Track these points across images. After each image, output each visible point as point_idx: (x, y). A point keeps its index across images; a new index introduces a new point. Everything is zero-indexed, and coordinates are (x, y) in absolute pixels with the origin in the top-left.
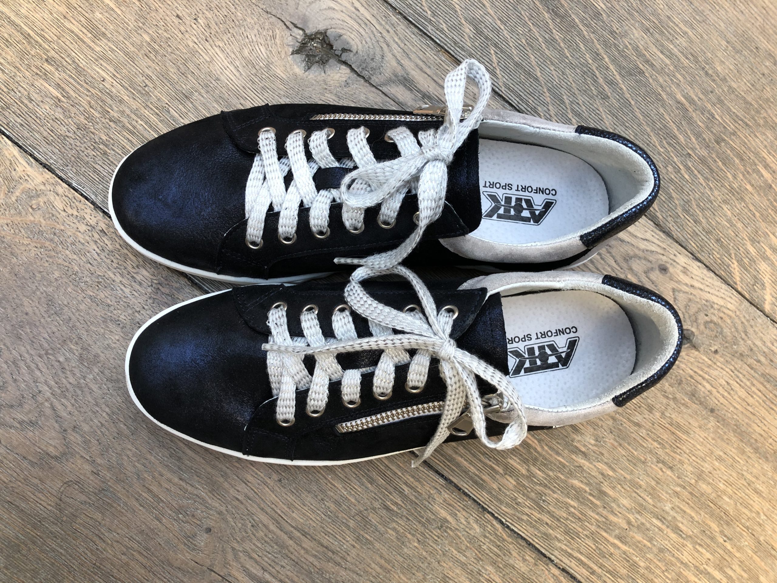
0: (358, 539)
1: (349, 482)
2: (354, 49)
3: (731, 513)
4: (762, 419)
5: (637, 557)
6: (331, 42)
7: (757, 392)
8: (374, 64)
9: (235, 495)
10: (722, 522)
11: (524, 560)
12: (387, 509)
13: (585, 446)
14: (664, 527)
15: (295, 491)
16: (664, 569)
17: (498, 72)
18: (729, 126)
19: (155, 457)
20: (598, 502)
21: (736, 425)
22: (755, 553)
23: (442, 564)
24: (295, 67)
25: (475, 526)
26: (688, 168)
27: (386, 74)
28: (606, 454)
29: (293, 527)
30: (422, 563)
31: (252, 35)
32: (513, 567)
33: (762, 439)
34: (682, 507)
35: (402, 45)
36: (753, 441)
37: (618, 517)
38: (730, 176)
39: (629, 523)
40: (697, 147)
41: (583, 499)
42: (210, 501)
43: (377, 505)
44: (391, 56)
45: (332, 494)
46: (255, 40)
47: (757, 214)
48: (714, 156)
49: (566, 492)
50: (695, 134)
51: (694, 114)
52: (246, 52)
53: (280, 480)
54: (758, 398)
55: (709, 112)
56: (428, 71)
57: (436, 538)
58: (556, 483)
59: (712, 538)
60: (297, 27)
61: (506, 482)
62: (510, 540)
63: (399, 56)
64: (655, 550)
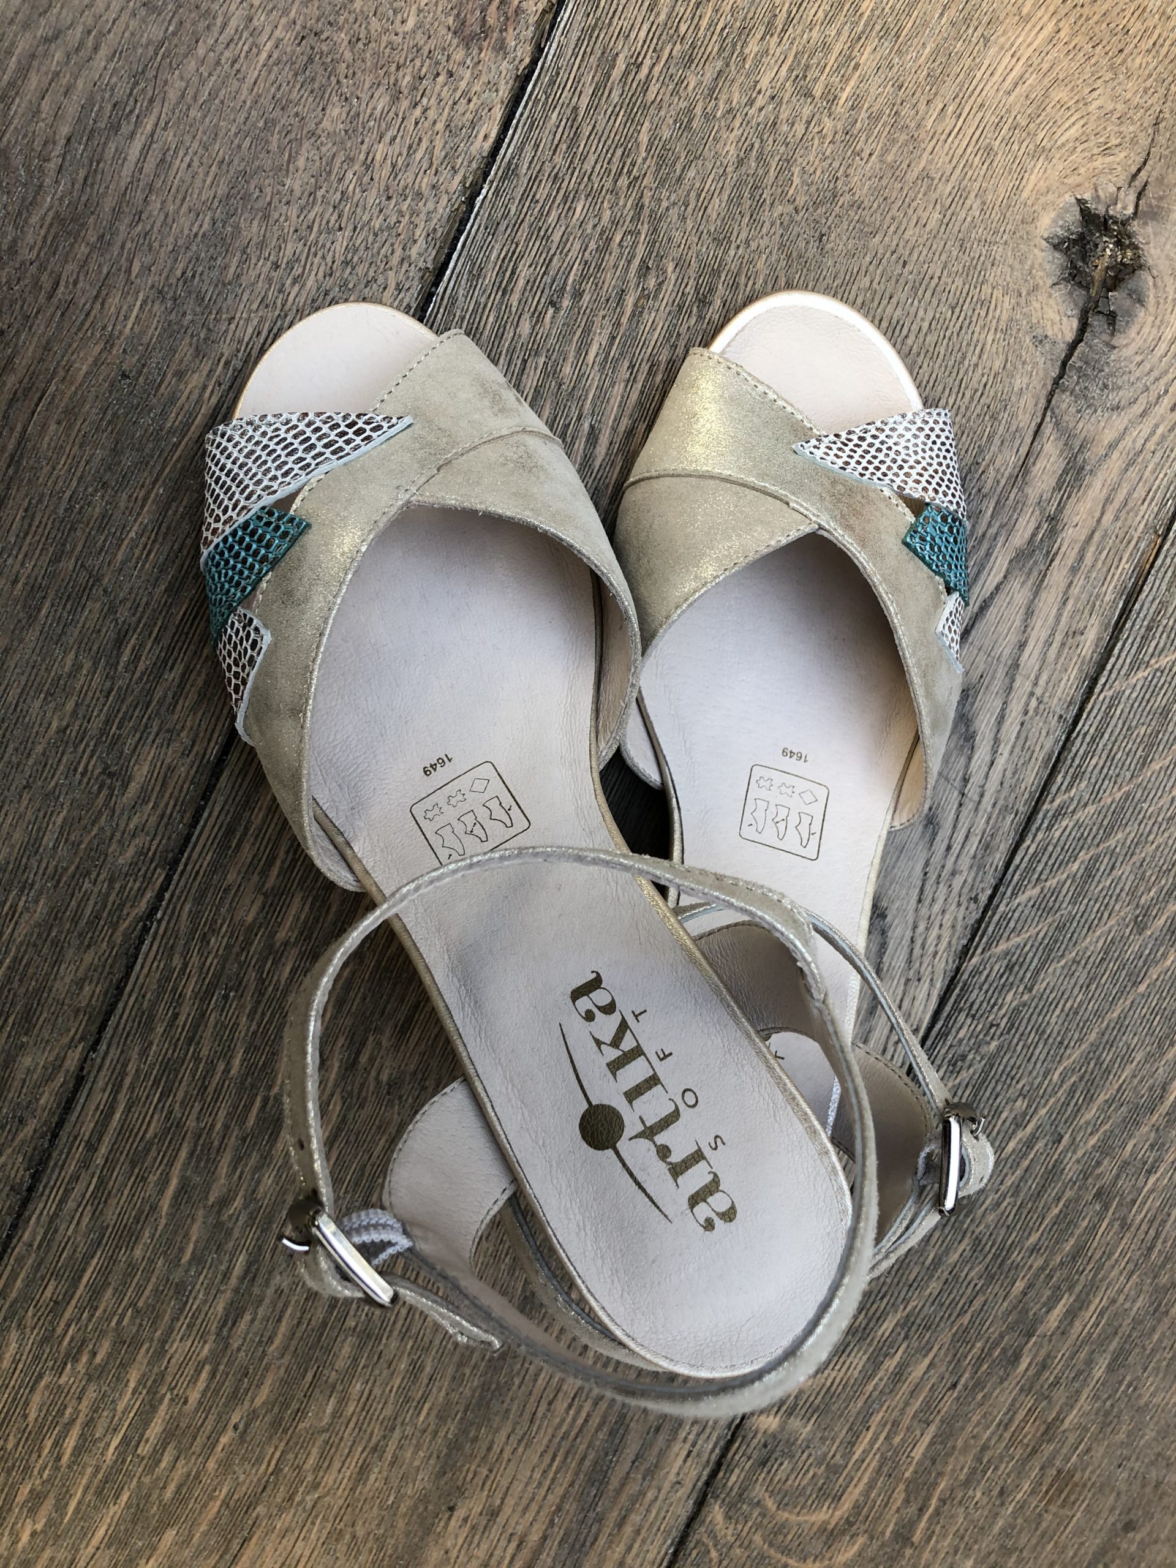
0: (35, 589)
1: (160, 540)
2: (1119, 340)
3: (301, 1426)
4: (525, 1439)
5: (152, 1237)
6: (1123, 285)
7: (583, 1415)
8: (1095, 391)
9: (64, 277)
10: (276, 1410)
11: (80, 984)
12: (120, 641)
13: (372, 1060)
14: (233, 1281)
15: (108, 417)
16: (140, 1304)
17: (1141, 674)
18: (1139, 1211)
19: (105, 68)
20: (251, 1121)
21: (498, 1388)
22: (225, 1503)
23: (26, 797)
24: (1053, 215)
25: (130, 852)
26: (1030, 1143)
27: (1081, 425)
28: (364, 1114)
29: (25, 429)
30: (16, 750)
31: (1100, 101)
32: (57, 962)
33: (483, 1452)
34: (289, 1311)
35: (1151, 446)
36: (472, 1435)
37: (230, 1175)
38: (1033, 1239)
39: (224, 1202)
40: (1080, 1153)
41: (253, 1086)
42: (34, 219)
43: (123, 614)
44: (1121, 428)
45: (122, 505)
46: (1092, 108)
47: (966, 1319)
48: (1068, 1194)
49: (257, 1042)
50: (1104, 1140)
51: (1147, 1129)
52: (1060, 94)
53: (124, 376)
54: (569, 1420)
55: (1159, 1160)
56: (1109, 517)
57: (80, 769)
58: (273, 1015)
59: (235, 1398)
60: (1139, 198)
61: (248, 902)
62: (118, 938)
63: (1127, 442)
64: (177, 1276)
